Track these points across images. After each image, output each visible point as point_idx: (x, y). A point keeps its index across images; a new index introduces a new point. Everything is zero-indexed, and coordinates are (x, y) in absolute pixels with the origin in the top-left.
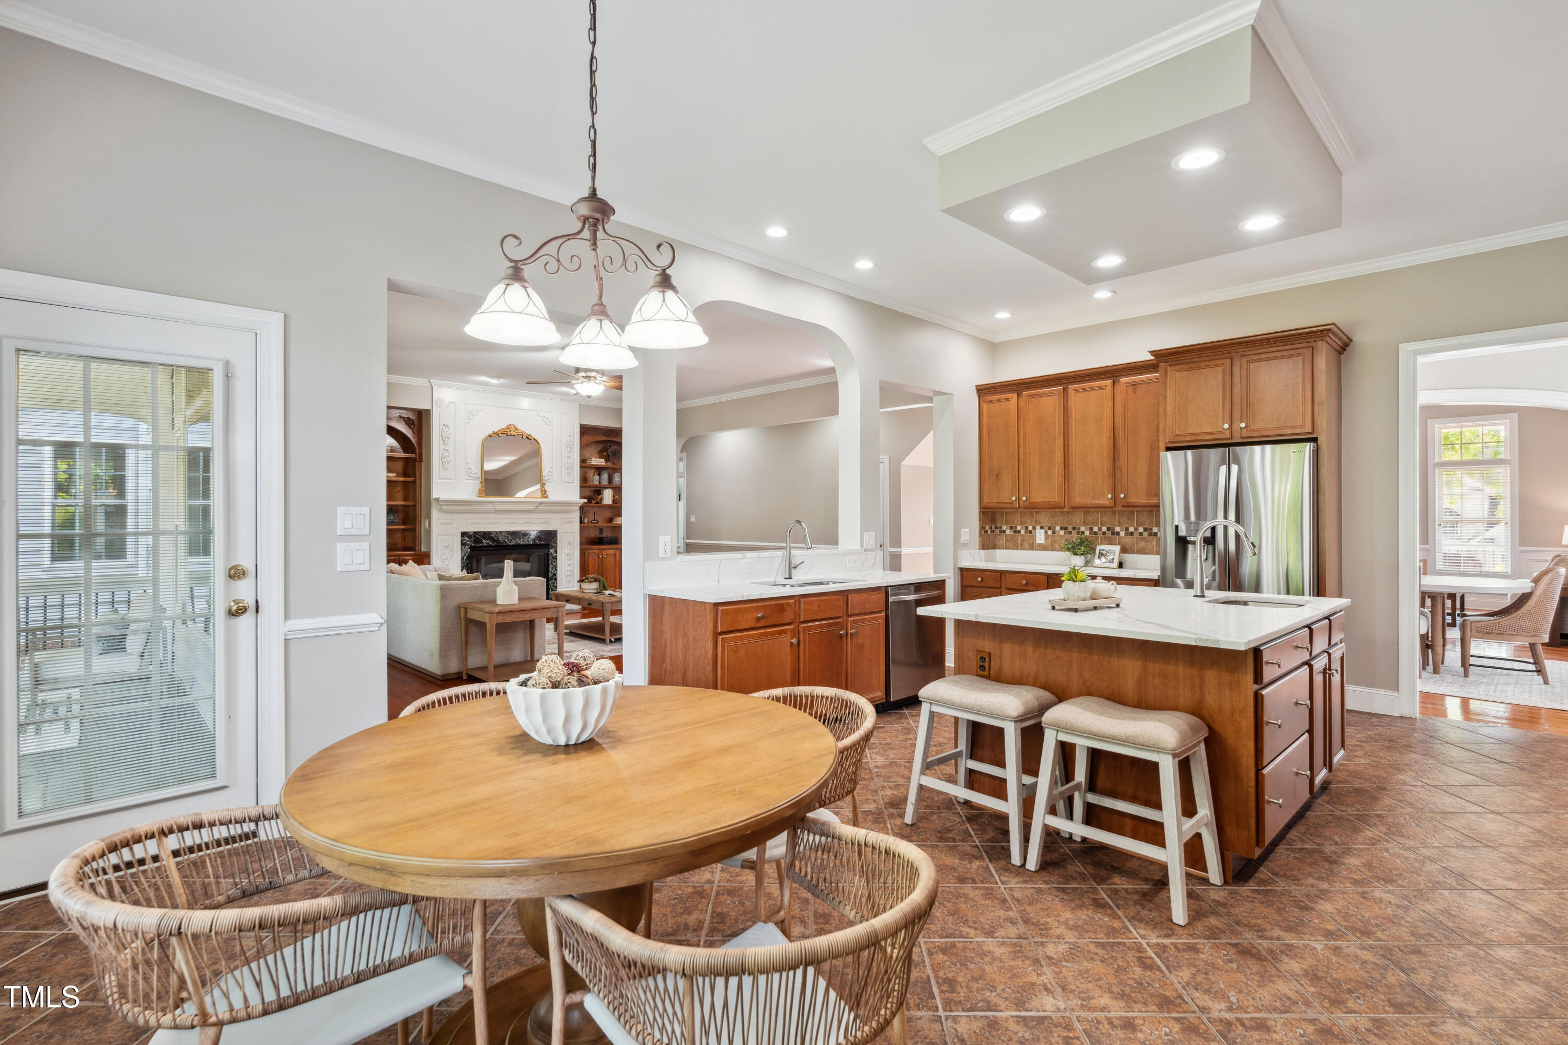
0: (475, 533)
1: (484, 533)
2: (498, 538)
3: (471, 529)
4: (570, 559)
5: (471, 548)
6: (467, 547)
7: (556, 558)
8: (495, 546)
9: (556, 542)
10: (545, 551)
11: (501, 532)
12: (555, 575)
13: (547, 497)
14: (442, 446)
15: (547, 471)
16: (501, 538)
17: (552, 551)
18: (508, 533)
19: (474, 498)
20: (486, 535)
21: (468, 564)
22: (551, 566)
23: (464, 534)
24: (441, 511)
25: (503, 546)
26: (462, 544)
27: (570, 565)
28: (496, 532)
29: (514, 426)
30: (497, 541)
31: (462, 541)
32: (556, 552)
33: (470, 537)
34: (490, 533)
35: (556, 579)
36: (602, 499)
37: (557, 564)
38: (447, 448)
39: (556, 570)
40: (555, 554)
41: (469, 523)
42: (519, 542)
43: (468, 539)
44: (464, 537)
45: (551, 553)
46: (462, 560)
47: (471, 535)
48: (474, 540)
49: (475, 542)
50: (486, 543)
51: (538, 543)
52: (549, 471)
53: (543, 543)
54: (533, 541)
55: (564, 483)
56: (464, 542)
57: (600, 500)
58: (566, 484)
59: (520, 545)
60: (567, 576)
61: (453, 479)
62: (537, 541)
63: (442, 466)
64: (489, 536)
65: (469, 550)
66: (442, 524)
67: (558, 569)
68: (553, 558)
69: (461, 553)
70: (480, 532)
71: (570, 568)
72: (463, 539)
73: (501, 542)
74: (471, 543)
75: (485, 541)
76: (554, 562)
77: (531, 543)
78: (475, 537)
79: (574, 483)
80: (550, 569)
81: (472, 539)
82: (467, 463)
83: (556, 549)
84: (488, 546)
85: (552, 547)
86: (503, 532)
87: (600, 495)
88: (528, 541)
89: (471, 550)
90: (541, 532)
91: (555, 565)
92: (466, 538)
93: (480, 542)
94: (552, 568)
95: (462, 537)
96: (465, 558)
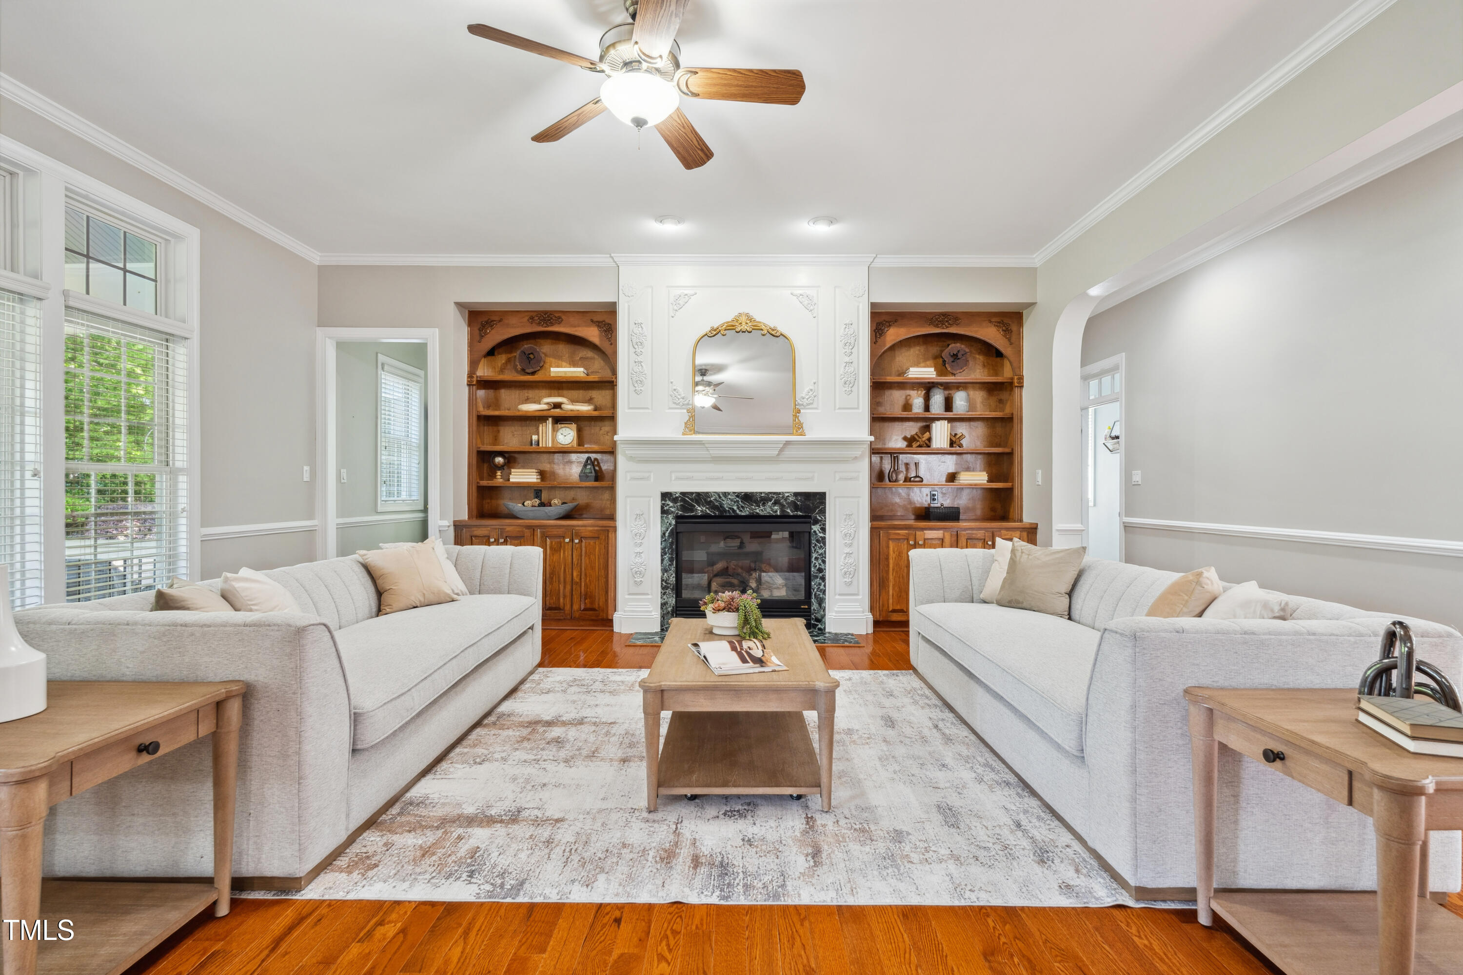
0: (683, 494)
1: (698, 494)
2: (721, 505)
3: (677, 488)
4: (850, 545)
5: (677, 518)
6: (671, 517)
7: (823, 541)
8: (715, 517)
9: (823, 512)
10: (804, 526)
11: (726, 494)
12: (821, 570)
13: (803, 434)
14: (633, 357)
15: (807, 389)
16: (726, 503)
17: (816, 528)
18: (738, 495)
19: (678, 436)
20: (701, 498)
21: (672, 543)
22: (814, 555)
23: (665, 496)
24: (631, 459)
25: (730, 517)
26: (664, 512)
27: (849, 554)
28: (718, 494)
29: (747, 315)
30: (720, 508)
31: (662, 508)
32: (823, 530)
33: (675, 500)
34: (707, 494)
35: (823, 579)
36: (930, 439)
37: (825, 551)
38: (640, 360)
39: (824, 562)
40: (822, 535)
41: (673, 478)
42: (758, 511)
43: (671, 504)
44: (666, 501)
45: (815, 532)
46: (662, 537)
47: (677, 497)
48: (681, 505)
49: (683, 508)
50: (701, 511)
51: (791, 514)
52: (811, 390)
53: (799, 513)
54: (782, 511)
55: (837, 407)
56: (665, 508)
57: (927, 442)
58: (839, 408)
59: (758, 516)
60: (845, 573)
61: (647, 408)
62: (789, 511)
63: (632, 388)
64: (705, 500)
65: (674, 522)
66: (633, 479)
67: (827, 560)
68: (818, 541)
69: (661, 526)
70: (692, 493)
71: (851, 561)
72: (664, 504)
73: (725, 511)
74: (678, 509)
75: (699, 508)
76: (821, 548)
77: (778, 513)
78: (683, 500)
79: (858, 408)
80: (813, 559)
81: (679, 504)
82: (672, 383)
83: (824, 525)
84: (705, 516)
85: (816, 522)
86: (729, 493)
87: (928, 433)
88: (772, 510)
89: (676, 522)
90: (796, 494)
91: (821, 554)
92: (668, 502)
93: (692, 509)
94: (816, 559)
95: (662, 500)
96: (667, 534)
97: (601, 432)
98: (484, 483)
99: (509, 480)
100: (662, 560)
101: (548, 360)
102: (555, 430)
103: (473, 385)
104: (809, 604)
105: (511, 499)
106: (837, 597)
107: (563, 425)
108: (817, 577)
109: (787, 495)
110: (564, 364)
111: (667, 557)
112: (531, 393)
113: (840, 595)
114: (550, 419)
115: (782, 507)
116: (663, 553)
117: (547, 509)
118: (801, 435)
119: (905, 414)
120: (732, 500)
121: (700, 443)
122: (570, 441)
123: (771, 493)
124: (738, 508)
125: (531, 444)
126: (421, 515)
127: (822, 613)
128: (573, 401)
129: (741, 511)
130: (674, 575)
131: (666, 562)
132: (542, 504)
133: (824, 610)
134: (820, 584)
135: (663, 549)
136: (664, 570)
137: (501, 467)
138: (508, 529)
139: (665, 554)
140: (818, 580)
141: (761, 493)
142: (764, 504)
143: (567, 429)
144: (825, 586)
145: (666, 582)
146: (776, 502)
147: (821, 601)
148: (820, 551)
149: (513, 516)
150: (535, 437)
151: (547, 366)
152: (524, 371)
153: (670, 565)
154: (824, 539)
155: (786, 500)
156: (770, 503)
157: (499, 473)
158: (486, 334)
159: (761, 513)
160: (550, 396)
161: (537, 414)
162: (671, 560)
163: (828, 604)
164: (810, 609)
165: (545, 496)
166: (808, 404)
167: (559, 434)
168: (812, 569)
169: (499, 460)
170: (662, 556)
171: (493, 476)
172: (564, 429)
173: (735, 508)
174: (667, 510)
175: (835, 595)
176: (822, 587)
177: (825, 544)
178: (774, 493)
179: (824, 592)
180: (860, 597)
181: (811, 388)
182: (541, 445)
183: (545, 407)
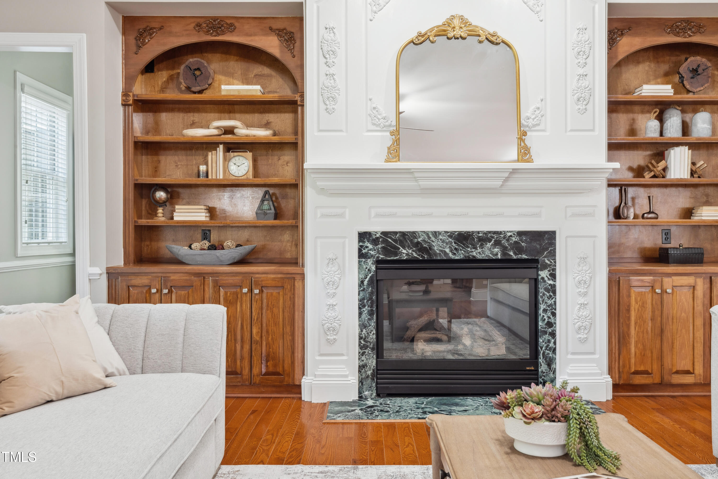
0: (385, 234)
1: (403, 234)
2: (431, 248)
3: (377, 226)
4: (585, 294)
5: (378, 262)
6: (370, 262)
7: (553, 289)
8: (423, 261)
9: (553, 254)
10: (531, 273)
11: (436, 234)
12: (550, 324)
13: (530, 160)
14: (324, 69)
15: (532, 108)
16: (437, 244)
17: (544, 274)
18: (451, 235)
19: (381, 164)
20: (406, 238)
21: (371, 293)
22: (542, 307)
23: (363, 236)
24: (322, 191)
25: (441, 261)
26: (362, 255)
27: (583, 305)
28: (426, 233)
29: (462, 17)
30: (428, 250)
31: (360, 250)
32: (553, 276)
33: (375, 242)
34: (414, 234)
35: (553, 335)
36: (665, 169)
37: (555, 302)
38: (331, 72)
39: (554, 314)
40: (551, 282)
41: (373, 215)
42: (474, 254)
43: (371, 246)
44: (364, 242)
45: (543, 278)
46: (360, 286)
47: (377, 238)
48: (383, 248)
49: (385, 251)
50: (407, 255)
51: (515, 257)
52: (538, 108)
53: (524, 256)
54: (504, 253)
55: (569, 129)
56: (364, 251)
57: (662, 172)
58: (572, 130)
59: (475, 260)
60: (580, 328)
61: (341, 131)
62: (511, 253)
63: (323, 107)
64: (411, 241)
65: (373, 268)
66: (323, 216)
67: (558, 312)
68: (547, 290)
69: (359, 273)
70: (396, 233)
71: (585, 313)
72: (361, 246)
73: (436, 254)
74: (378, 252)
75: (404, 251)
76: (550, 297)
77: (499, 257)
78: (385, 241)
79: (593, 130)
80: (541, 311)
81: (380, 246)
82: (370, 100)
83: (554, 270)
84: (411, 261)
85: (545, 267)
86: (440, 233)
87: (663, 162)
88: (492, 253)
89: (377, 268)
90: (520, 234)
91: (550, 305)
92: (367, 244)
93: (396, 250)
94: (545, 311)
95: (359, 242)
96: (366, 283)
97: (281, 162)
98: (143, 222)
99: (172, 218)
100: (360, 314)
101: (219, 77)
102: (226, 160)
103: (129, 105)
104: (537, 365)
105: (175, 241)
106: (570, 356)
107: (236, 154)
108: (545, 333)
109: (509, 234)
110: (235, 81)
111: (366, 310)
112: (196, 117)
113: (573, 354)
114: (221, 146)
115: (504, 249)
116: (361, 306)
117: (218, 253)
118: (529, 162)
119: (631, 139)
120: (443, 241)
121: (408, 171)
122: (245, 172)
123: (490, 232)
124: (451, 251)
125: (199, 176)
126: (70, 259)
127: (552, 375)
128: (248, 126)
129: (454, 254)
130: (374, 332)
131: (365, 316)
132: (213, 247)
133: (554, 372)
134: (549, 341)
135: (361, 300)
136: (363, 326)
137: (163, 204)
138: (173, 277)
139: (364, 306)
140: (547, 337)
141: (478, 232)
142: (482, 246)
143: (241, 158)
144: (555, 343)
145: (364, 340)
146: (498, 243)
147: (550, 362)
148: (549, 302)
149: (178, 262)
150: (203, 168)
151: (216, 84)
152: (189, 89)
153: (369, 319)
154: (553, 287)
155: (508, 240)
156: (489, 245)
157: (160, 210)
158: (144, 44)
159: (479, 257)
160: (220, 119)
161: (206, 140)
162: (371, 313)
163: (558, 365)
164: (537, 370)
165: (214, 237)
166: (534, 126)
167: (231, 164)
168: (540, 323)
169: (161, 195)
170: (360, 308)
171: (153, 214)
172: (237, 158)
173: (448, 250)
174: (366, 253)
175: (567, 353)
176: (551, 345)
177: (554, 292)
178: (495, 233)
179: (554, 351)
180: (596, 356)
181: (538, 106)
182: (210, 177)
183: (215, 132)
